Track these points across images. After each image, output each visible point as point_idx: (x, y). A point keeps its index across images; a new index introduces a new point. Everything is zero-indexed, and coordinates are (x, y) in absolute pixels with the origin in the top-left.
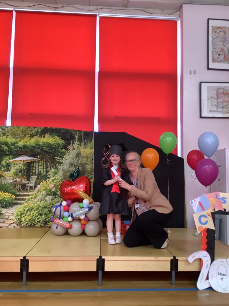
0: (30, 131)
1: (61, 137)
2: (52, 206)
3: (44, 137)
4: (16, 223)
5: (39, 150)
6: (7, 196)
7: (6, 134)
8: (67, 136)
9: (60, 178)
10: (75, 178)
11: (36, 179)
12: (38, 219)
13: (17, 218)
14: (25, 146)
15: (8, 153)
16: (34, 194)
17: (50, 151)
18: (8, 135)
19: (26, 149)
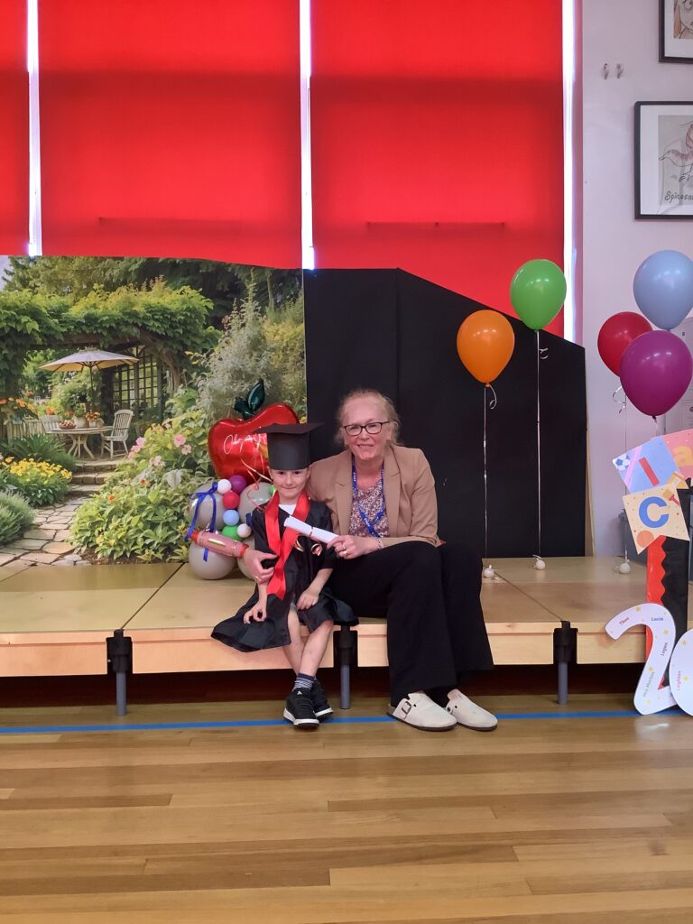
0: (105, 270)
1: (201, 290)
2: (184, 500)
3: (149, 289)
4: (80, 550)
5: (135, 331)
6: (47, 472)
7: (31, 283)
8: (221, 283)
9: (204, 416)
10: (251, 410)
11: (133, 420)
12: (145, 538)
13: (81, 538)
14: (91, 320)
15: (39, 340)
16: (127, 465)
17: (170, 333)
18: (36, 286)
19: (96, 328)
